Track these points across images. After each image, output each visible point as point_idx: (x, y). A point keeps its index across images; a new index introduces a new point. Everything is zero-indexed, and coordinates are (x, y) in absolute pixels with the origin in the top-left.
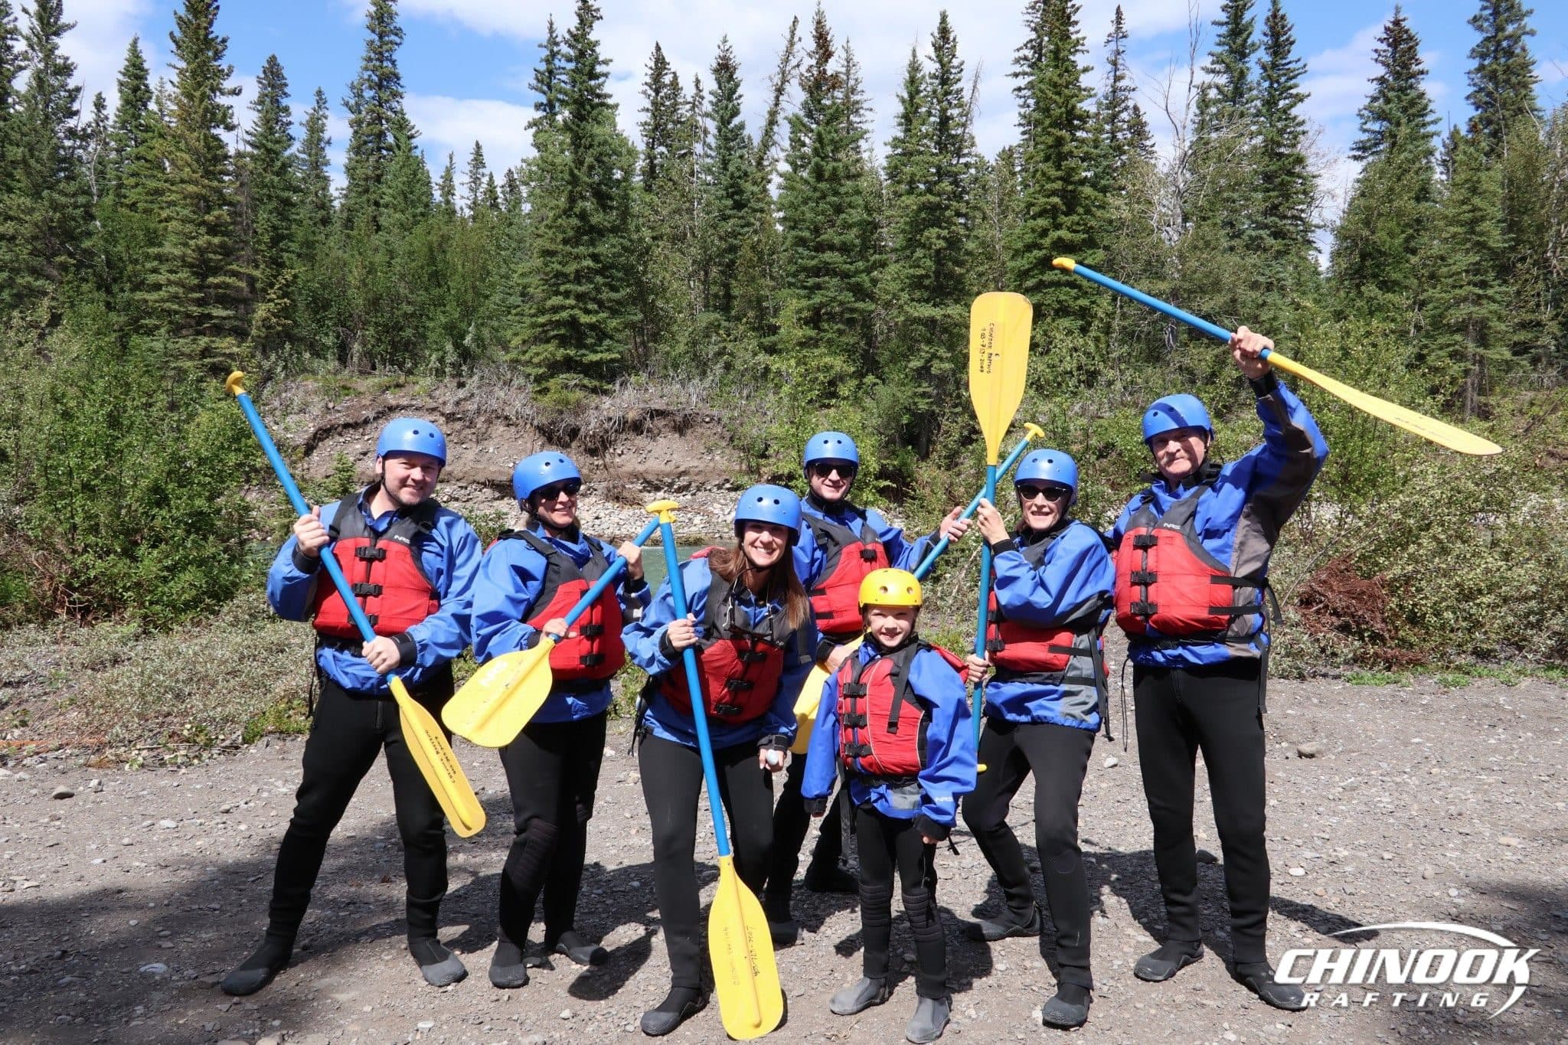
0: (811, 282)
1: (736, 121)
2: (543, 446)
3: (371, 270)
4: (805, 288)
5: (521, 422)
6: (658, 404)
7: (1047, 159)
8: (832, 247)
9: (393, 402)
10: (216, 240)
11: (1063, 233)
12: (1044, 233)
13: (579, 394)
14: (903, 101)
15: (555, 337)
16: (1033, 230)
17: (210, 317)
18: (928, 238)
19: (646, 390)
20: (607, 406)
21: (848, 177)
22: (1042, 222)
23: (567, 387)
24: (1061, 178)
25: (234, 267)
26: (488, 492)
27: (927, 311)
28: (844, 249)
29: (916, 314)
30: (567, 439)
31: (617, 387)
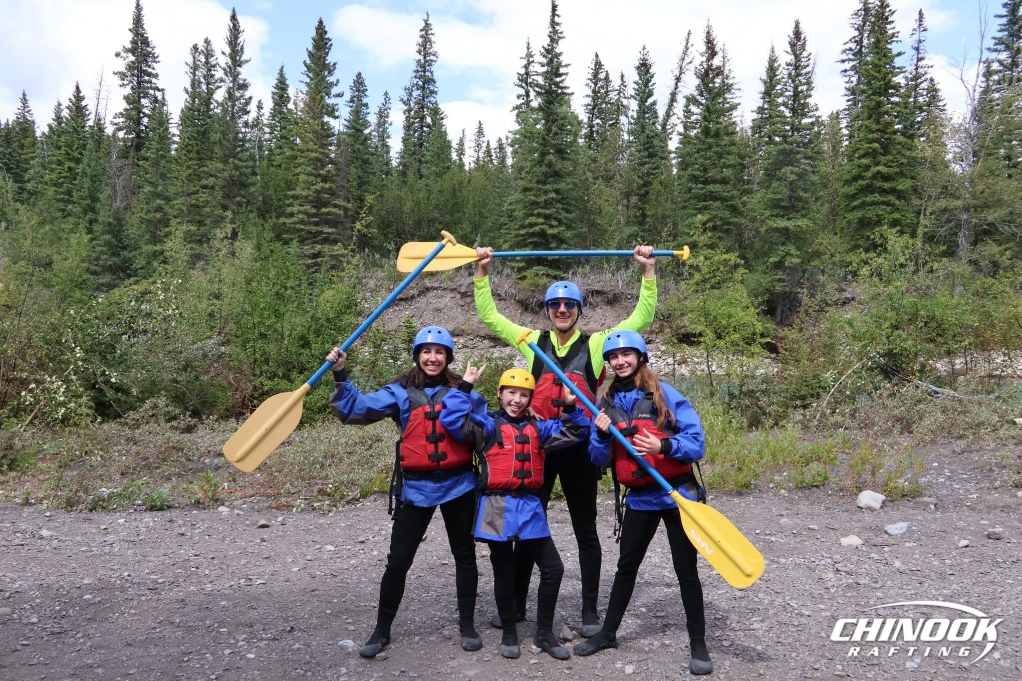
0: (700, 205)
1: (650, 100)
2: (522, 313)
3: (418, 204)
4: (696, 209)
5: (508, 298)
6: (597, 287)
7: (869, 117)
8: (715, 182)
9: (429, 285)
10: (327, 186)
11: (880, 168)
12: (867, 167)
13: (545, 280)
14: (765, 82)
15: (530, 243)
16: (859, 166)
17: (321, 232)
18: (784, 173)
19: (589, 277)
21: (727, 134)
22: (865, 161)
23: (537, 275)
24: (878, 130)
25: (337, 202)
26: (486, 342)
27: (782, 223)
28: (724, 181)
29: (775, 225)
30: (537, 309)
31: (570, 276)
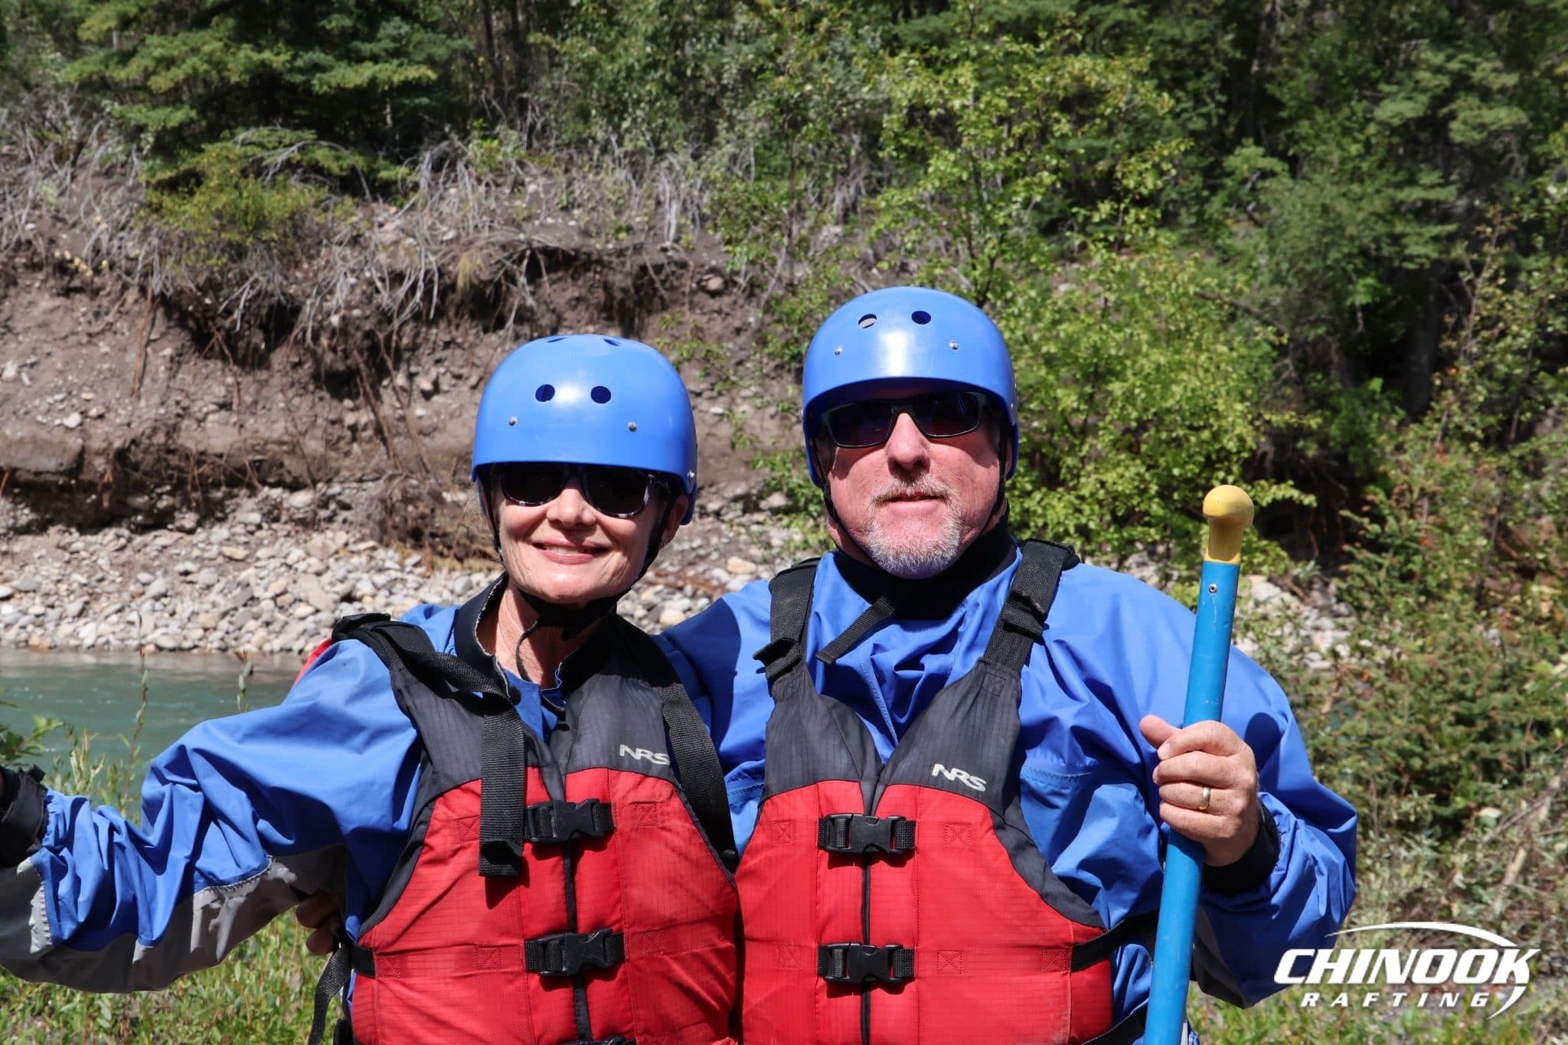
5: (109, 282)
6: (556, 232)
13: (299, 194)
19: (518, 185)
20: (388, 234)
23: (257, 169)
30: (258, 339)
31: (423, 174)
